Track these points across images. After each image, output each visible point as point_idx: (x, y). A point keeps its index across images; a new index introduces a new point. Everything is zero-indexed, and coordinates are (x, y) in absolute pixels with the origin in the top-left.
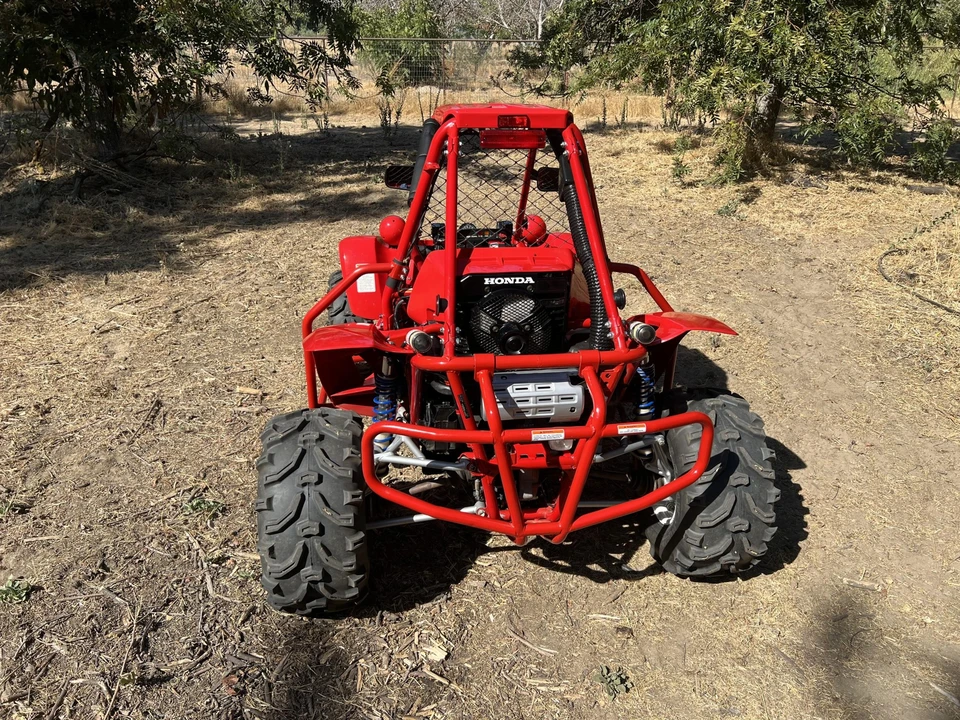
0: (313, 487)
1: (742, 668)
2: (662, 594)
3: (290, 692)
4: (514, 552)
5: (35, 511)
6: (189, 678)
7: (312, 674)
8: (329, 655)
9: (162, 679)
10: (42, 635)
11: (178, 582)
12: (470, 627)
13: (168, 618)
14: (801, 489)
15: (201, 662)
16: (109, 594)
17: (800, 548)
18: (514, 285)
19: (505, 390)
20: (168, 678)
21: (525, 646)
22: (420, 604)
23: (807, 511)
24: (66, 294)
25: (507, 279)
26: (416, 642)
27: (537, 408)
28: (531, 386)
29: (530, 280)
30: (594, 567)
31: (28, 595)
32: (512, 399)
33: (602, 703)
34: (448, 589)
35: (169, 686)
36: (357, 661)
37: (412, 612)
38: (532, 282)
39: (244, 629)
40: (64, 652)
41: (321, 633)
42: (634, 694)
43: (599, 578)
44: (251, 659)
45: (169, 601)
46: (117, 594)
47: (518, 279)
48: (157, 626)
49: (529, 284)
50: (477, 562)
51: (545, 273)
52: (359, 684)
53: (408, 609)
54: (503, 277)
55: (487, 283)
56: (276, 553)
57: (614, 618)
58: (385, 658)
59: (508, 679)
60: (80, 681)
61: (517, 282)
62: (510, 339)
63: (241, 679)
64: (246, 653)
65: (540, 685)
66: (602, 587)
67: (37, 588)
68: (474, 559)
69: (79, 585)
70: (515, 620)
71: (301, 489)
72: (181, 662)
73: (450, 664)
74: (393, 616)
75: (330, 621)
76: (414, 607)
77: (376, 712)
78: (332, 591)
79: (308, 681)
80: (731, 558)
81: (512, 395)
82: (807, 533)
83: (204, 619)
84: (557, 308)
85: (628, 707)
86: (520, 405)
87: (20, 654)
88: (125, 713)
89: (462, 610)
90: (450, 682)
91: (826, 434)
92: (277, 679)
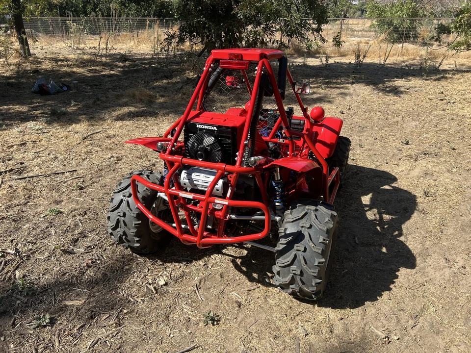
0: (127, 198)
1: (272, 340)
2: (271, 297)
3: (103, 273)
4: (230, 257)
5: (85, 190)
6: (79, 256)
7: (117, 271)
8: (127, 267)
9: (71, 253)
10: (51, 227)
11: (102, 225)
12: (185, 278)
13: (90, 235)
14: (397, 278)
15: (87, 252)
16: (79, 222)
17: (365, 304)
18: (209, 130)
19: (191, 174)
20: (74, 253)
21: (195, 292)
22: (175, 263)
23: (390, 289)
24: (163, 121)
25: (206, 126)
26: (159, 275)
27: (202, 185)
28: (202, 175)
29: (215, 128)
30: (255, 275)
31: (58, 214)
32: (192, 179)
33: (200, 325)
34: (191, 262)
35: (71, 256)
36: (134, 273)
37: (168, 264)
38: (216, 129)
39: (108, 247)
40: (53, 234)
41: (132, 259)
42: (216, 327)
43: (251, 279)
44: (101, 258)
45: (94, 230)
46: (81, 222)
47: (210, 127)
48: (85, 236)
49: (215, 130)
50: (212, 256)
51: (222, 126)
52: (128, 280)
53: (168, 263)
54: (204, 125)
55: (197, 127)
56: (111, 219)
57: (240, 297)
58: (142, 275)
59: (177, 301)
60: (50, 244)
61: (210, 128)
62: (199, 153)
63: (92, 262)
64: (102, 256)
65: (185, 308)
66: (249, 283)
67: (62, 213)
68: (212, 254)
69: (75, 216)
70: (202, 283)
71: (123, 198)
72: (81, 250)
73: (165, 288)
74: (161, 263)
75: (138, 256)
76: (172, 263)
77: (123, 292)
78: (129, 241)
79: (114, 272)
80: (294, 287)
81: (193, 177)
82: (377, 299)
83: (99, 240)
84: (229, 144)
85: (208, 331)
86: (195, 182)
87: (42, 230)
88: (53, 258)
89: (187, 271)
90: (157, 293)
91: (449, 257)
92: (104, 267)
